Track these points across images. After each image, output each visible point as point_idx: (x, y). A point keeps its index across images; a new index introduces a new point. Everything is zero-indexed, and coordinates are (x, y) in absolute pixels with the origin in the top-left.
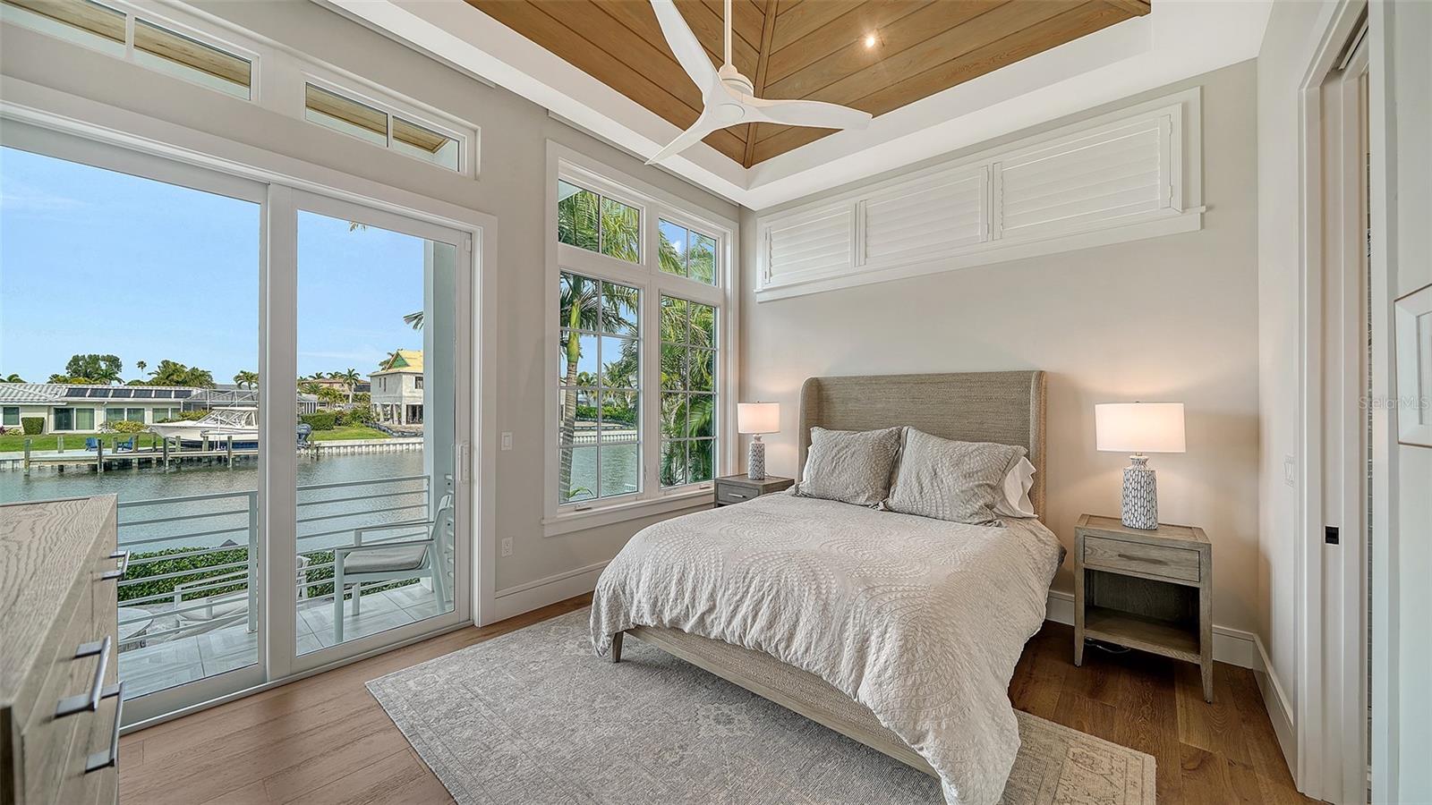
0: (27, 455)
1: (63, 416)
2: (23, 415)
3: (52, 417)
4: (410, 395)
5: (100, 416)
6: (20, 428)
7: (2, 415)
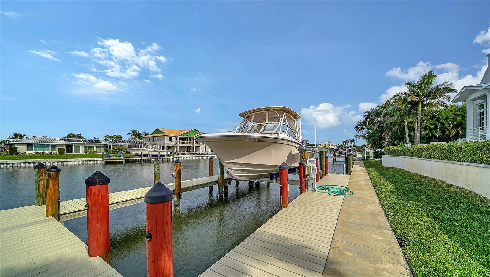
1: (70, 148)
2: (57, 148)
3: (66, 148)
4: (167, 143)
5: (82, 148)
6: (57, 152)
7: (50, 147)
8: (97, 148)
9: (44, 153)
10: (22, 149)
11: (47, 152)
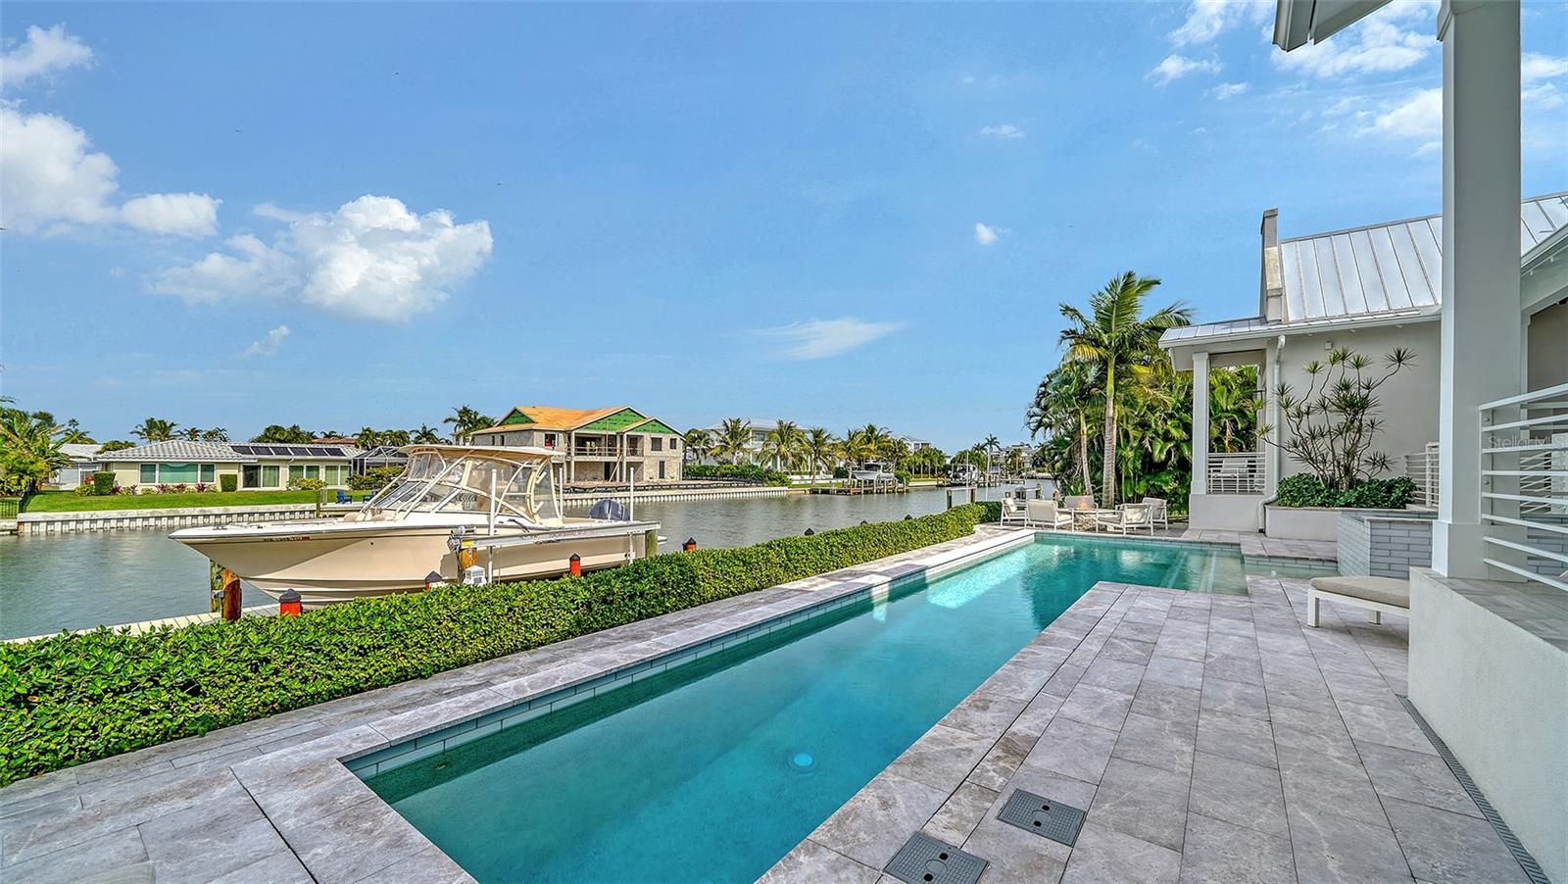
0: (318, 506)
1: (251, 474)
2: (218, 473)
3: (241, 473)
5: (284, 473)
6: (217, 484)
7: (199, 472)
8: (329, 472)
9: (182, 487)
10: (126, 478)
11: (191, 486)
